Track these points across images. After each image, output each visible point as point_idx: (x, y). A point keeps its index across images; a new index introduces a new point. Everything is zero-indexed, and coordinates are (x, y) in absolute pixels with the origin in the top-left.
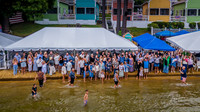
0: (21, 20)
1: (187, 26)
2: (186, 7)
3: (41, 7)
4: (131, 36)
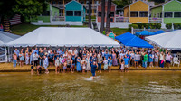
0: (19, 22)
1: (163, 26)
2: (163, 10)
3: (36, 10)
4: (114, 35)
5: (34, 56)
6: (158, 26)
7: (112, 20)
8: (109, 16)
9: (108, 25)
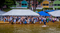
1: (54, 9)
2: (54, 3)
3: (11, 3)
4: (37, 12)
5: (11, 19)
6: (52, 9)
7: (37, 7)
8: (36, 5)
9: (35, 8)
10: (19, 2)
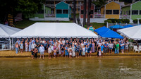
2: (131, 9)
3: (33, 9)
10: (50, 5)
